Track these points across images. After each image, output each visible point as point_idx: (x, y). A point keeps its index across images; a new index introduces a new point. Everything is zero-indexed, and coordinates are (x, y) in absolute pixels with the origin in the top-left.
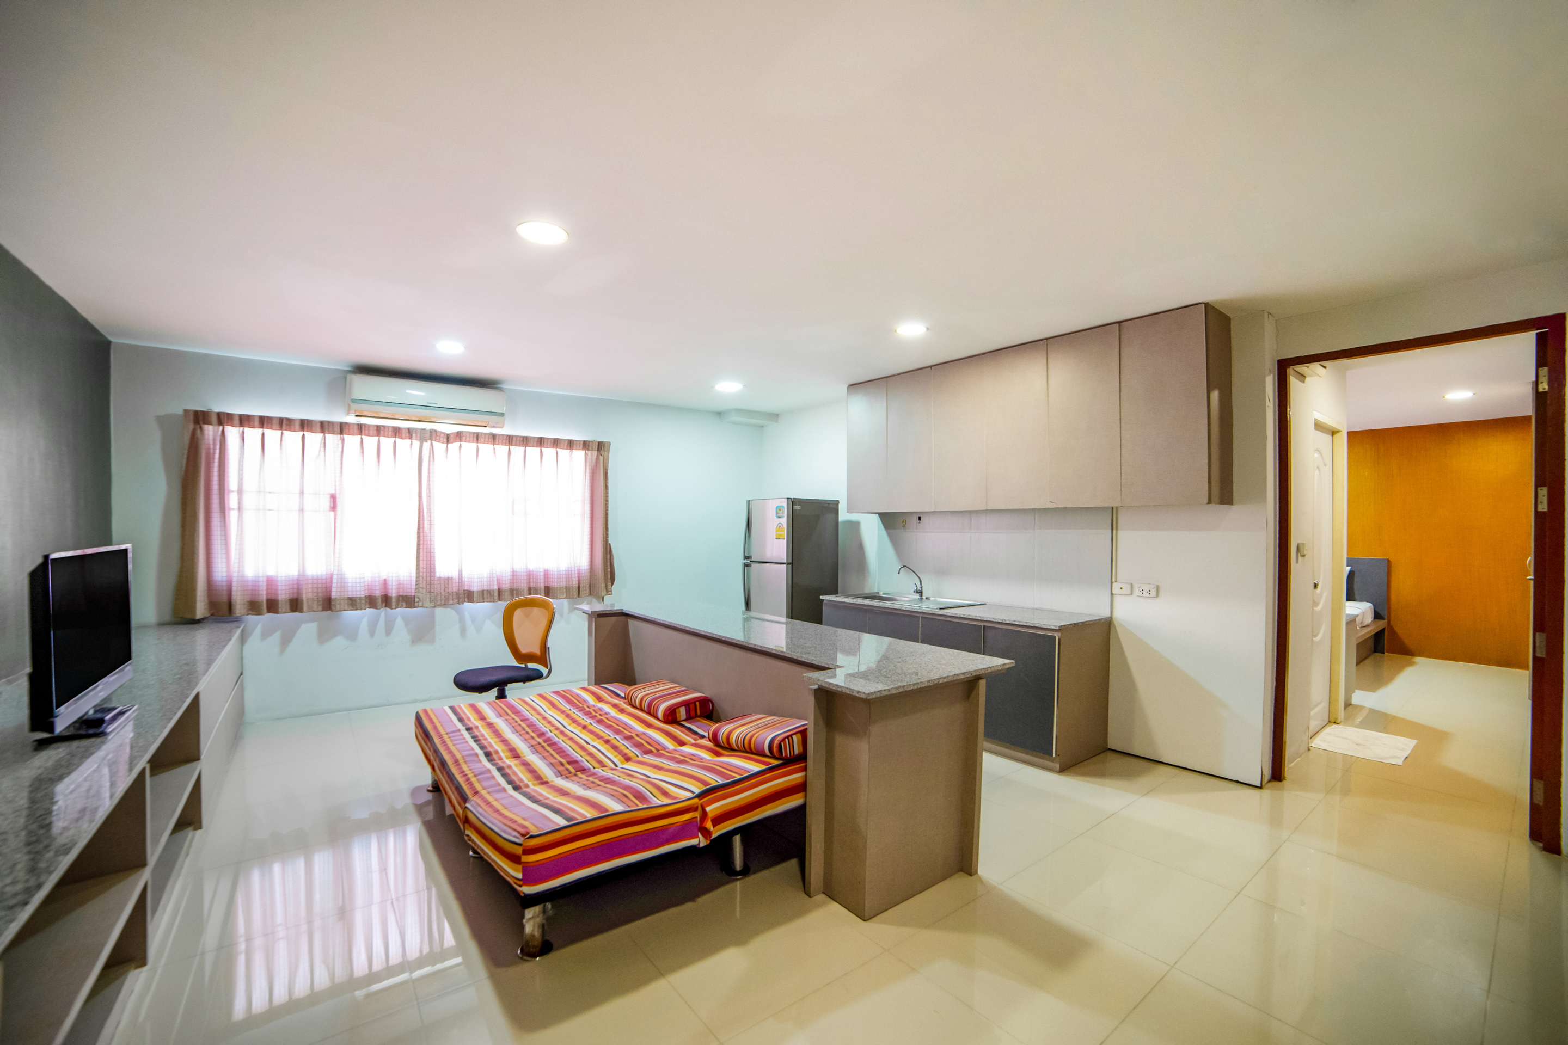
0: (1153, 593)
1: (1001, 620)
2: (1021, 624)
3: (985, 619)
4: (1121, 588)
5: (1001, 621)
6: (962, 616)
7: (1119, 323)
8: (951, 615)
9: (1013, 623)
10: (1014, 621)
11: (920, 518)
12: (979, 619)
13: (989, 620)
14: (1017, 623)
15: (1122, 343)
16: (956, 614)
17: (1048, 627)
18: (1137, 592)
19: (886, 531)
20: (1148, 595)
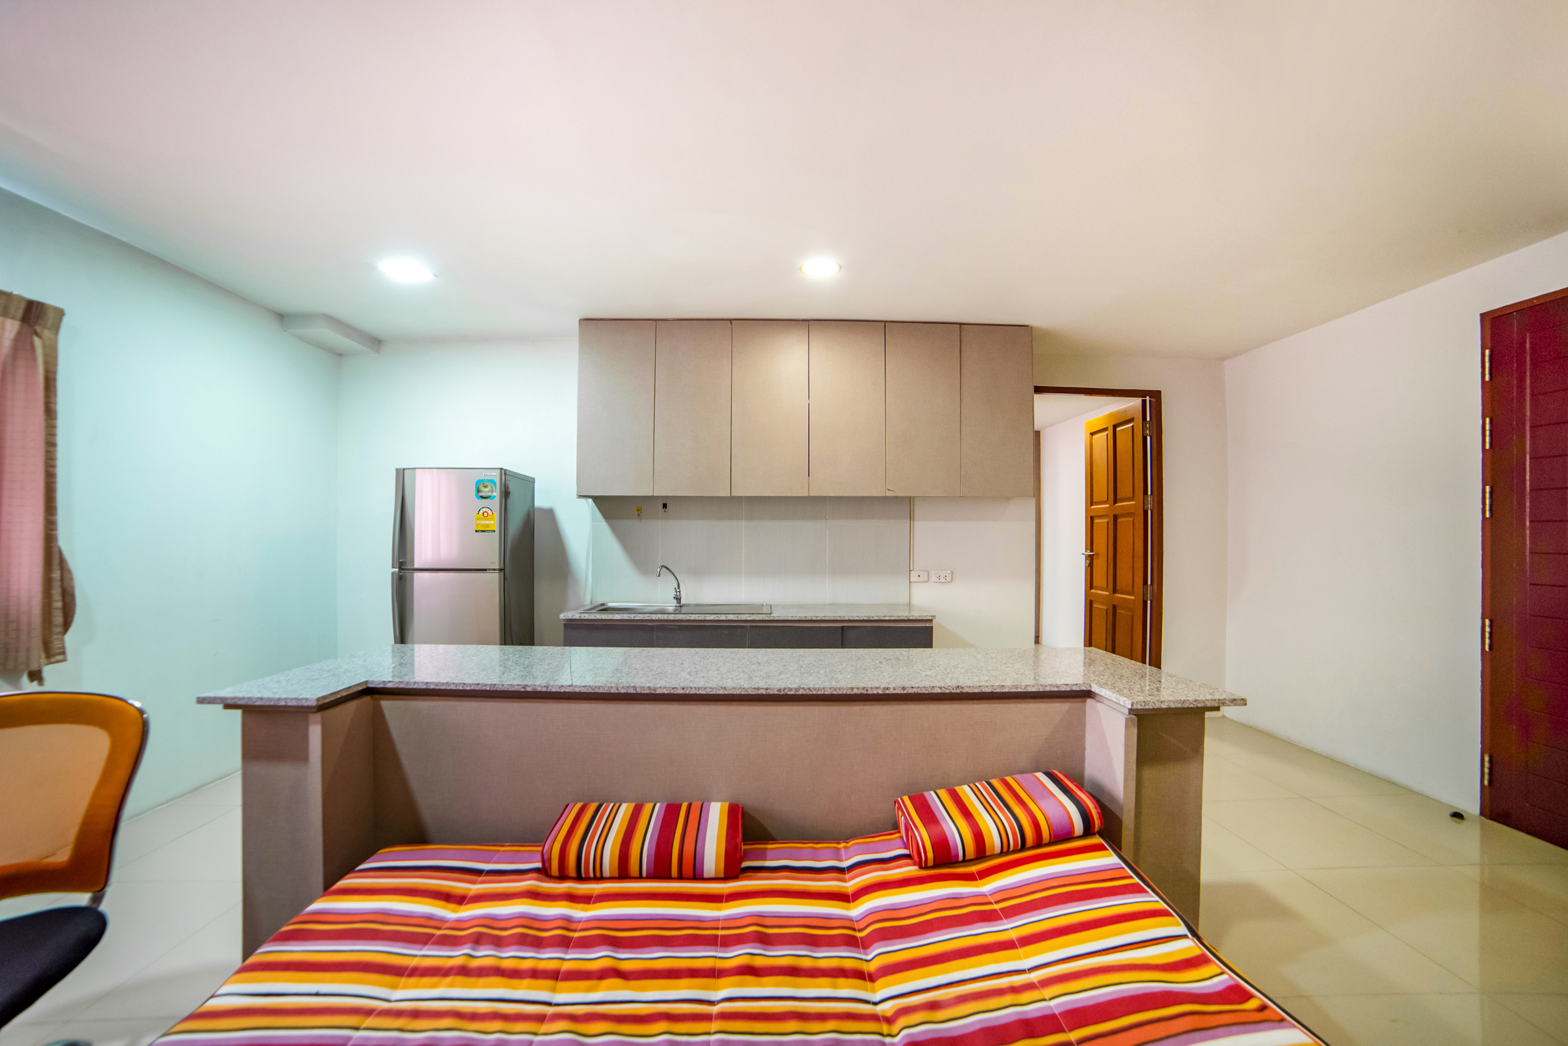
0: (949, 579)
1: (867, 617)
2: (892, 618)
3: (847, 619)
4: (919, 576)
5: (867, 619)
6: (814, 619)
7: (961, 324)
8: (799, 619)
9: (883, 619)
10: (884, 617)
11: (665, 506)
12: (839, 619)
13: (851, 618)
14: (888, 619)
15: (962, 344)
16: (806, 617)
17: (924, 618)
18: (934, 579)
19: (607, 522)
20: (944, 580)
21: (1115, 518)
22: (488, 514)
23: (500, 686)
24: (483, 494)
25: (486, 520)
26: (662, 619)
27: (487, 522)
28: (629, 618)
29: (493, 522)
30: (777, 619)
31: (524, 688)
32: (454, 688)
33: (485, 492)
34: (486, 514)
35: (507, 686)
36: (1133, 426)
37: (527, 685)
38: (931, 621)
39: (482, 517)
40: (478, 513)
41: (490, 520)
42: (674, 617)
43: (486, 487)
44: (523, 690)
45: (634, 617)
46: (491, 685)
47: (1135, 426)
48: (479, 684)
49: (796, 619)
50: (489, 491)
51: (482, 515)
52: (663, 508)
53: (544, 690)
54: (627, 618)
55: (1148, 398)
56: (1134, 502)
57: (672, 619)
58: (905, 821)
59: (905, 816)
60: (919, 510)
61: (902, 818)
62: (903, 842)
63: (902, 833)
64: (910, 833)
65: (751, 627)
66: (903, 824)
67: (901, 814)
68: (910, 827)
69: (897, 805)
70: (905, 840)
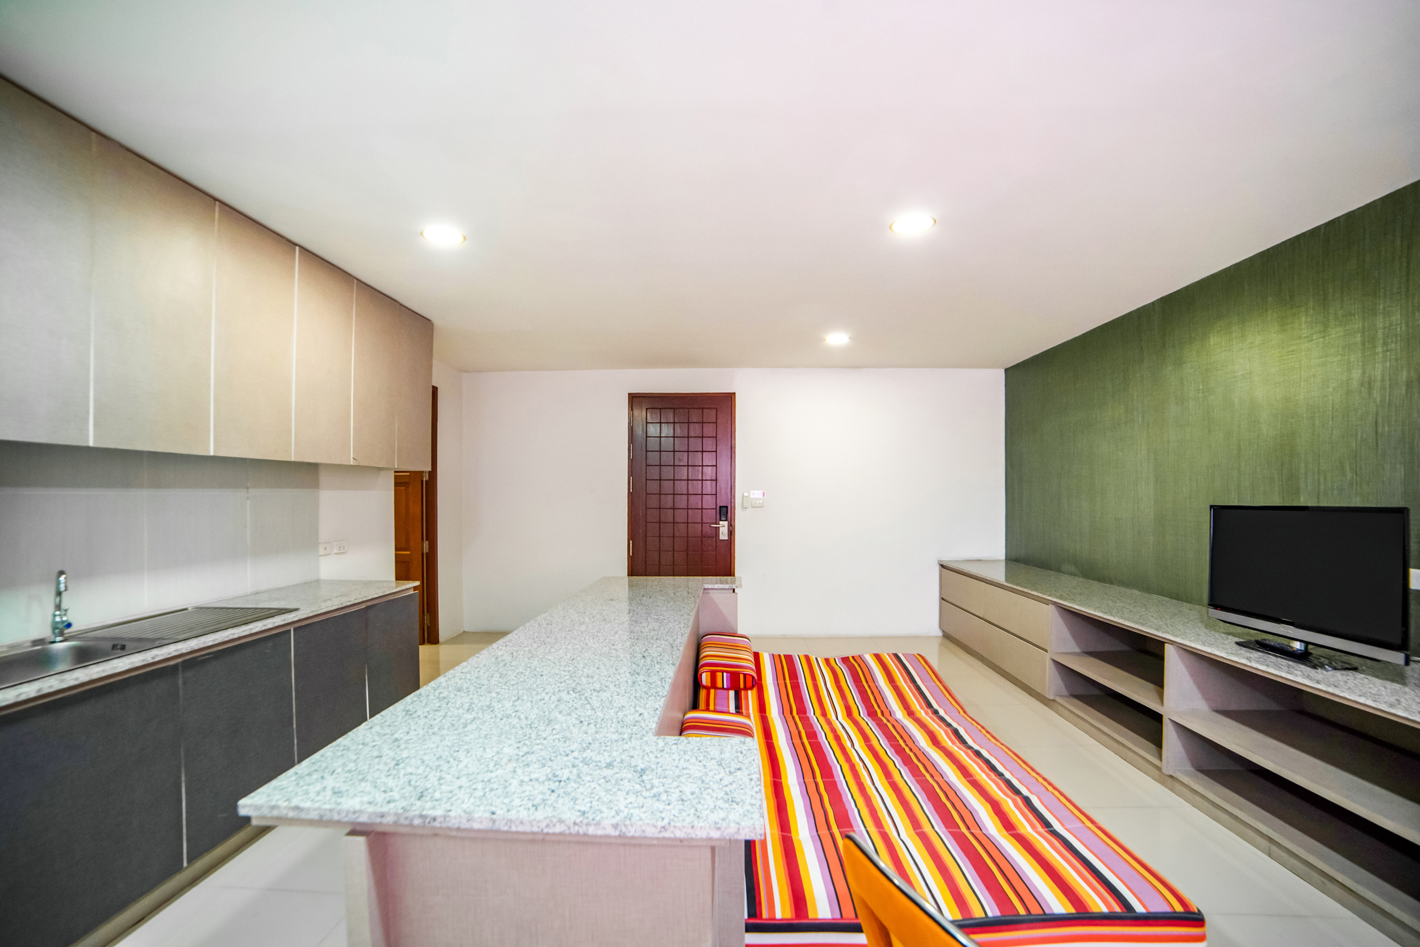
0: (345, 549)
4: (325, 549)
20: (342, 551)
30: (319, 613)
57: (211, 643)
58: (729, 674)
59: (727, 672)
60: (324, 478)
61: (725, 674)
62: (723, 688)
63: (719, 685)
64: (742, 676)
65: (295, 629)
66: (727, 677)
67: (721, 674)
68: (738, 674)
69: (709, 673)
70: (725, 686)
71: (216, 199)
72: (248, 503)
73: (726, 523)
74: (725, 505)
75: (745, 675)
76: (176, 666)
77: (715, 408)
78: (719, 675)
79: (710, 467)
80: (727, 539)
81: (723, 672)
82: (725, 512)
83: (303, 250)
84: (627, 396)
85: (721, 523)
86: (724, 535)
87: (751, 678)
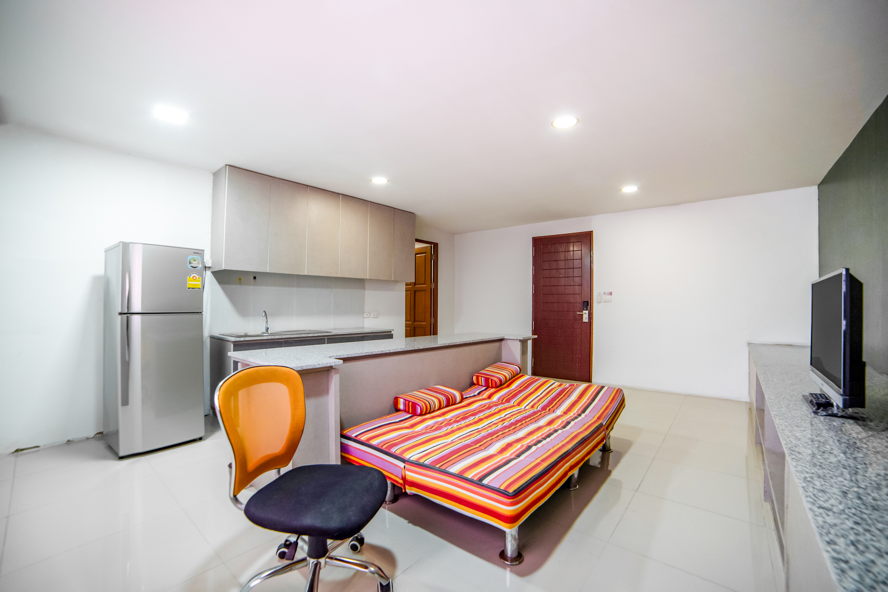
0: (377, 316)
3: (364, 332)
4: (367, 315)
6: (353, 333)
7: (394, 208)
8: (347, 333)
11: (255, 278)
16: (349, 332)
18: (372, 316)
19: (220, 286)
20: (375, 316)
21: (415, 291)
22: (196, 278)
23: (374, 352)
24: (193, 265)
25: (195, 281)
26: (288, 337)
27: (196, 283)
28: (271, 338)
29: (199, 283)
30: (338, 334)
31: (382, 352)
32: (358, 356)
33: (195, 264)
34: (195, 278)
35: (377, 352)
36: (425, 255)
37: (383, 351)
38: (391, 332)
39: (192, 279)
40: (190, 277)
41: (198, 282)
42: (294, 336)
43: (195, 261)
44: (382, 353)
45: (274, 337)
46: (371, 352)
47: (426, 255)
48: (367, 352)
49: (346, 333)
50: (197, 264)
51: (192, 278)
52: (254, 279)
53: (388, 352)
54: (270, 338)
55: (432, 245)
56: (426, 285)
57: (293, 337)
58: (484, 378)
59: (484, 377)
60: (367, 285)
61: (483, 378)
62: (482, 386)
63: (480, 384)
64: (490, 380)
65: (327, 338)
66: (483, 379)
67: (481, 377)
68: (489, 379)
69: (476, 377)
70: (483, 385)
71: (308, 186)
72: (332, 294)
73: (587, 312)
74: (586, 301)
75: (492, 380)
76: (282, 342)
77: (580, 241)
78: (480, 378)
79: (578, 278)
80: (588, 321)
81: (482, 377)
82: (587, 304)
83: (343, 195)
84: (532, 238)
85: (584, 311)
86: (585, 319)
87: (495, 382)
